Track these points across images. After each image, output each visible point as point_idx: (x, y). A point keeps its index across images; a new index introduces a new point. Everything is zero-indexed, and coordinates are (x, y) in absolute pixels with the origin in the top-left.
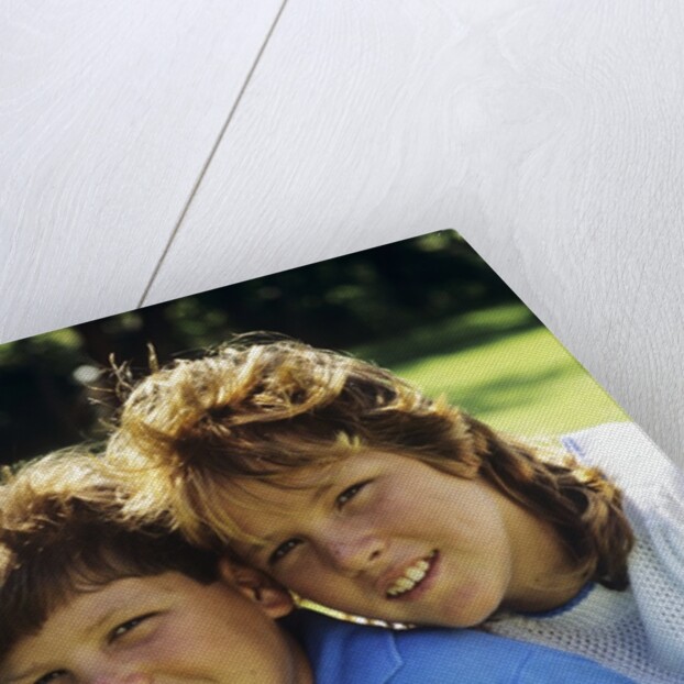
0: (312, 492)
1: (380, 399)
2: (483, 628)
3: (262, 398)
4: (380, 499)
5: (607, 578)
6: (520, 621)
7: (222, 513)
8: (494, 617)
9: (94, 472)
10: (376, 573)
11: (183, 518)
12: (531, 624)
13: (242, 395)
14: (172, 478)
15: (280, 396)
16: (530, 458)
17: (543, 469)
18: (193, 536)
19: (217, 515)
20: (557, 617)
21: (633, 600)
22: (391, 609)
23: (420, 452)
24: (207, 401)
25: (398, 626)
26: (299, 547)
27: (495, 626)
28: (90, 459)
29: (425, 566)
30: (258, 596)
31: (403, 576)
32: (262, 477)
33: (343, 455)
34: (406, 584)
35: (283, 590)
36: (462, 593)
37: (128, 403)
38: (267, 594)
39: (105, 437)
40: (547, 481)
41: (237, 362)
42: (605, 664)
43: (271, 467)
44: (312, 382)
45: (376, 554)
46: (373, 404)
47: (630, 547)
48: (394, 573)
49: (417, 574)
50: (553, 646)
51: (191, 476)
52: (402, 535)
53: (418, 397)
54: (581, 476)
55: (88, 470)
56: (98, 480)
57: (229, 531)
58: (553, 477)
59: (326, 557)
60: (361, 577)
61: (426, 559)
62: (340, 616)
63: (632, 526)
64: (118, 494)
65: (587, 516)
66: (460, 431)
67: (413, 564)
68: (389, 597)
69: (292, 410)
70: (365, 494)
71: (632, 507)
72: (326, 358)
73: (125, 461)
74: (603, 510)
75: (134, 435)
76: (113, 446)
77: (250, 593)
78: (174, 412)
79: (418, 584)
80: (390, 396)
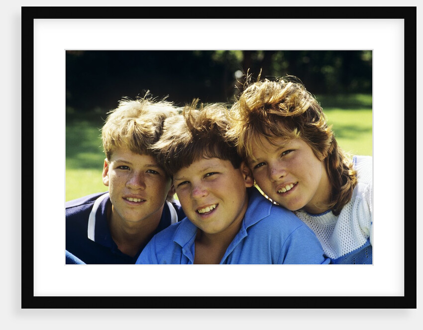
0: (277, 147)
1: (314, 120)
2: (295, 212)
3: (282, 105)
4: (293, 158)
5: (335, 210)
6: (305, 214)
7: (251, 145)
8: (299, 211)
9: (224, 116)
10: (279, 183)
11: (240, 143)
12: (307, 217)
13: (277, 102)
14: (244, 126)
15: (287, 107)
16: (341, 160)
17: (342, 166)
18: (239, 150)
19: (249, 145)
20: (315, 217)
21: (337, 220)
22: (276, 197)
23: (313, 145)
24: (266, 100)
25: (275, 203)
26: (264, 166)
27: (298, 213)
28: (225, 110)
29: (292, 186)
30: (246, 178)
31: (285, 187)
32: (267, 136)
33: (292, 137)
34: (284, 190)
35: (253, 179)
36: (296, 199)
37: (245, 92)
38: (249, 178)
39: (233, 103)
40: (340, 170)
41: (283, 87)
42: (317, 237)
43: (271, 134)
44: (299, 104)
45: (282, 177)
46: (311, 121)
47: (347, 203)
48: (283, 185)
49: (288, 188)
50: (308, 226)
51: (249, 128)
52: (292, 173)
53: (325, 123)
54: (350, 173)
55: (223, 114)
56: (224, 119)
57: (249, 153)
58: (343, 169)
59: (269, 172)
60: (274, 183)
61: (293, 184)
62: (262, 193)
63: (352, 196)
64: (227, 127)
65: (343, 187)
66: (328, 142)
67: (289, 184)
68: (278, 192)
69: (288, 114)
70: (290, 154)
71: (357, 190)
72: (308, 96)
73: (234, 114)
74: (349, 187)
75: (241, 106)
76: (234, 107)
77: (245, 176)
78: (256, 101)
79: (287, 191)
80: (317, 119)
